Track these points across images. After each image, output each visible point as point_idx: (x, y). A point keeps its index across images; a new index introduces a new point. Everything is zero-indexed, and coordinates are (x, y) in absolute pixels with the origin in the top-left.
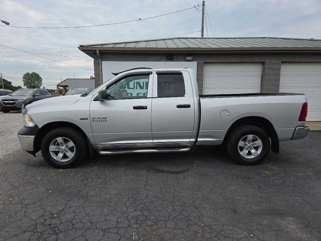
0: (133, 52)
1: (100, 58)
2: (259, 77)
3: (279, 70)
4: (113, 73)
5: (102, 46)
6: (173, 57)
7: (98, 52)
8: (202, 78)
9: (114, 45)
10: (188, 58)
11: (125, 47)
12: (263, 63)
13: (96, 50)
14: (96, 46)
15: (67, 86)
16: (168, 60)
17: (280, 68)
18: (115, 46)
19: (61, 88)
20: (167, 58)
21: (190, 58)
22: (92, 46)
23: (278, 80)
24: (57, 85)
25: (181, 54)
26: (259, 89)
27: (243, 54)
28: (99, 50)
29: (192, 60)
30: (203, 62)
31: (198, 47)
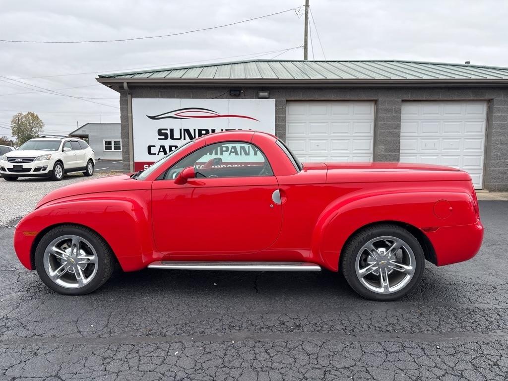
0: (179, 84)
1: (129, 94)
2: (371, 122)
3: (399, 111)
4: (148, 117)
5: (132, 76)
6: (240, 91)
7: (125, 85)
8: (284, 123)
9: (152, 73)
10: (262, 94)
11: (167, 77)
12: (376, 102)
13: (123, 83)
14: (123, 77)
16: (232, 96)
17: (400, 110)
18: (152, 77)
20: (230, 94)
21: (265, 94)
22: (117, 76)
23: (399, 127)
24: (69, 135)
25: (250, 88)
26: (372, 141)
27: (345, 88)
28: (128, 83)
29: (268, 97)
30: (285, 99)
31: (276, 78)
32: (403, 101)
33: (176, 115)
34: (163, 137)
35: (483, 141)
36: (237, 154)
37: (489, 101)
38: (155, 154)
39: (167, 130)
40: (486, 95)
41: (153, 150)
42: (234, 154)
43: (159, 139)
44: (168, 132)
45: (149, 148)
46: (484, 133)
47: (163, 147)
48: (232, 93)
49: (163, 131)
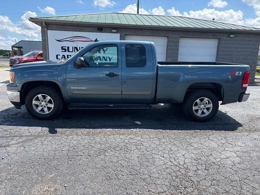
0: (72, 24)
1: (46, 28)
2: (165, 47)
3: (178, 42)
4: (56, 40)
5: (47, 18)
6: (102, 29)
9: (58, 17)
10: (113, 31)
11: (66, 20)
12: (168, 37)
13: (42, 22)
14: (42, 19)
15: (22, 48)
18: (58, 19)
19: (16, 49)
20: (98, 30)
21: (115, 31)
22: (39, 18)
23: (178, 50)
24: (12, 46)
25: (108, 27)
26: (165, 56)
27: (153, 30)
28: (45, 22)
29: (116, 32)
30: (125, 34)
31: (120, 23)
32: (180, 37)
33: (70, 39)
34: (64, 51)
35: (215, 57)
36: (101, 60)
37: (219, 39)
38: (60, 59)
39: (66, 47)
40: (217, 36)
41: (59, 57)
42: (99, 60)
43: (62, 51)
44: (67, 48)
45: (57, 56)
46: (216, 54)
47: (64, 56)
48: (98, 29)
49: (64, 48)
